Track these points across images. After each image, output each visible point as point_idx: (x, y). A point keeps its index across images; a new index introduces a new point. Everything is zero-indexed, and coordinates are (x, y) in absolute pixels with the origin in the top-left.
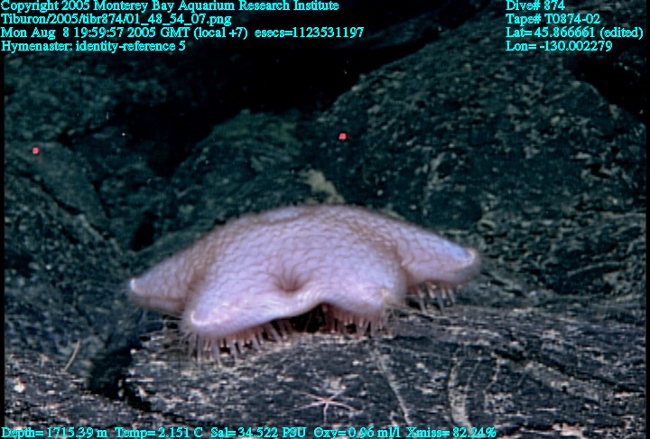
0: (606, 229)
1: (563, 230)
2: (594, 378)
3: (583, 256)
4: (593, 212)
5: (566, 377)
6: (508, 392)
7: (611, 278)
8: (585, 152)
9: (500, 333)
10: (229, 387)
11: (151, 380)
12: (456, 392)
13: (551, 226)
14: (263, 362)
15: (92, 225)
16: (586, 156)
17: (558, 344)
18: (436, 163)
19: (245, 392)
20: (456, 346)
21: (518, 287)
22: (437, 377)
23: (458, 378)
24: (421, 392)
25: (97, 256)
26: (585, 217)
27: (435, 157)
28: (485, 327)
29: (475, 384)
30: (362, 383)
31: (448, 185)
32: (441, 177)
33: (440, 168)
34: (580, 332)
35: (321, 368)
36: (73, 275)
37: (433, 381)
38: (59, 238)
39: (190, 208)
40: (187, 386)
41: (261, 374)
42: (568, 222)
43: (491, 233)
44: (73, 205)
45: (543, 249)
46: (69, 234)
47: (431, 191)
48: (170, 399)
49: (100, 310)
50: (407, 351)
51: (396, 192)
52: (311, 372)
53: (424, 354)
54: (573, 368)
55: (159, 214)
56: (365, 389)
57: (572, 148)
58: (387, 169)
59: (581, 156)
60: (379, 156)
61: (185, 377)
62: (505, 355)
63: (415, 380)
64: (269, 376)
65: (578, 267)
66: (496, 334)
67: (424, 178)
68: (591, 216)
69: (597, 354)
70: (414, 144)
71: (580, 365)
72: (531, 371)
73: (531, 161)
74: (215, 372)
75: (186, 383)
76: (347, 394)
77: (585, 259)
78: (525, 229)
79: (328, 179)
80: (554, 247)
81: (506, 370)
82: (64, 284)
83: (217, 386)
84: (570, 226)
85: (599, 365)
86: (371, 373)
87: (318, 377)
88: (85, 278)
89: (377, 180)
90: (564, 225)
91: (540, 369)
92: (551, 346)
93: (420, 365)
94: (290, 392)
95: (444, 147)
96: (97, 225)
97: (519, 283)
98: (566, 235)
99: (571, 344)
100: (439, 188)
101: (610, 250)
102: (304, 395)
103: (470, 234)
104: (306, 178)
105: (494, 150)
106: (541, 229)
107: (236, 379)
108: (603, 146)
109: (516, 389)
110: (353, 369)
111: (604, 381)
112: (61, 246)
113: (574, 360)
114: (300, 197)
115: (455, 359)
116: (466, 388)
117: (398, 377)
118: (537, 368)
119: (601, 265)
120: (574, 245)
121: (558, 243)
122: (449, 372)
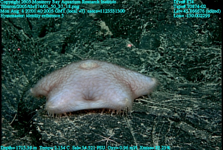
0: (203, 53)
1: (187, 52)
2: (205, 130)
3: (194, 63)
4: (198, 46)
5: (194, 128)
6: (174, 136)
7: (204, 72)
8: (197, 25)
9: (171, 110)
10: (71, 130)
11: (42, 124)
12: (155, 136)
13: (183, 51)
14: (84, 119)
15: (25, 34)
16: (197, 26)
17: (192, 115)
18: (145, 25)
19: (77, 133)
20: (156, 116)
21: (172, 76)
22: (148, 130)
23: (156, 130)
24: (142, 136)
25: (26, 45)
26: (195, 48)
27: (145, 23)
28: (166, 107)
29: (162, 133)
30: (121, 132)
31: (149, 34)
32: (146, 31)
33: (146, 27)
34: (199, 108)
35: (106, 124)
36: (17, 53)
37: (147, 131)
38: (14, 39)
39: (59, 25)
40: (56, 128)
41: (84, 125)
42: (189, 50)
43: (163, 52)
44: (19, 26)
45: (180, 59)
46: (17, 38)
47: (143, 35)
48: (49, 134)
49: (26, 65)
50: (138, 118)
51: (131, 34)
52: (102, 125)
53: (144, 119)
54: (197, 125)
55: (48, 25)
56: (122, 135)
57: (192, 23)
58: (128, 25)
59: (195, 26)
60: (125, 20)
61: (55, 124)
62: (172, 120)
63: (140, 131)
64: (86, 126)
65: (192, 67)
66: (169, 110)
67: (141, 30)
68: (197, 48)
69: (205, 119)
70: (138, 17)
71: (199, 124)
72: (182, 126)
73: (178, 27)
74: (66, 122)
75: (55, 127)
76: (115, 136)
77: (195, 64)
78: (175, 51)
79: (106, 25)
80: (184, 59)
81: (173, 126)
82: (14, 56)
83: (67, 129)
84: (190, 51)
85: (206, 124)
86: (124, 127)
87: (104, 128)
88: (22, 54)
89: (124, 28)
90: (188, 51)
91: (185, 125)
92: (189, 116)
93: (142, 124)
94: (94, 134)
95: (149, 20)
96: (27, 33)
97: (172, 74)
98: (188, 54)
99: (196, 114)
100: (146, 35)
101: (204, 62)
102: (99, 136)
103: (155, 52)
104: (99, 24)
105: (166, 22)
106: (180, 52)
107: (74, 127)
108: (203, 23)
109: (177, 134)
110: (117, 125)
111: (208, 131)
112: (14, 42)
113: (197, 121)
114: (97, 30)
115: (155, 122)
116: (159, 135)
117: (134, 129)
118: (184, 124)
119: (200, 67)
120: (191, 59)
121: (186, 57)
122: (153, 127)
